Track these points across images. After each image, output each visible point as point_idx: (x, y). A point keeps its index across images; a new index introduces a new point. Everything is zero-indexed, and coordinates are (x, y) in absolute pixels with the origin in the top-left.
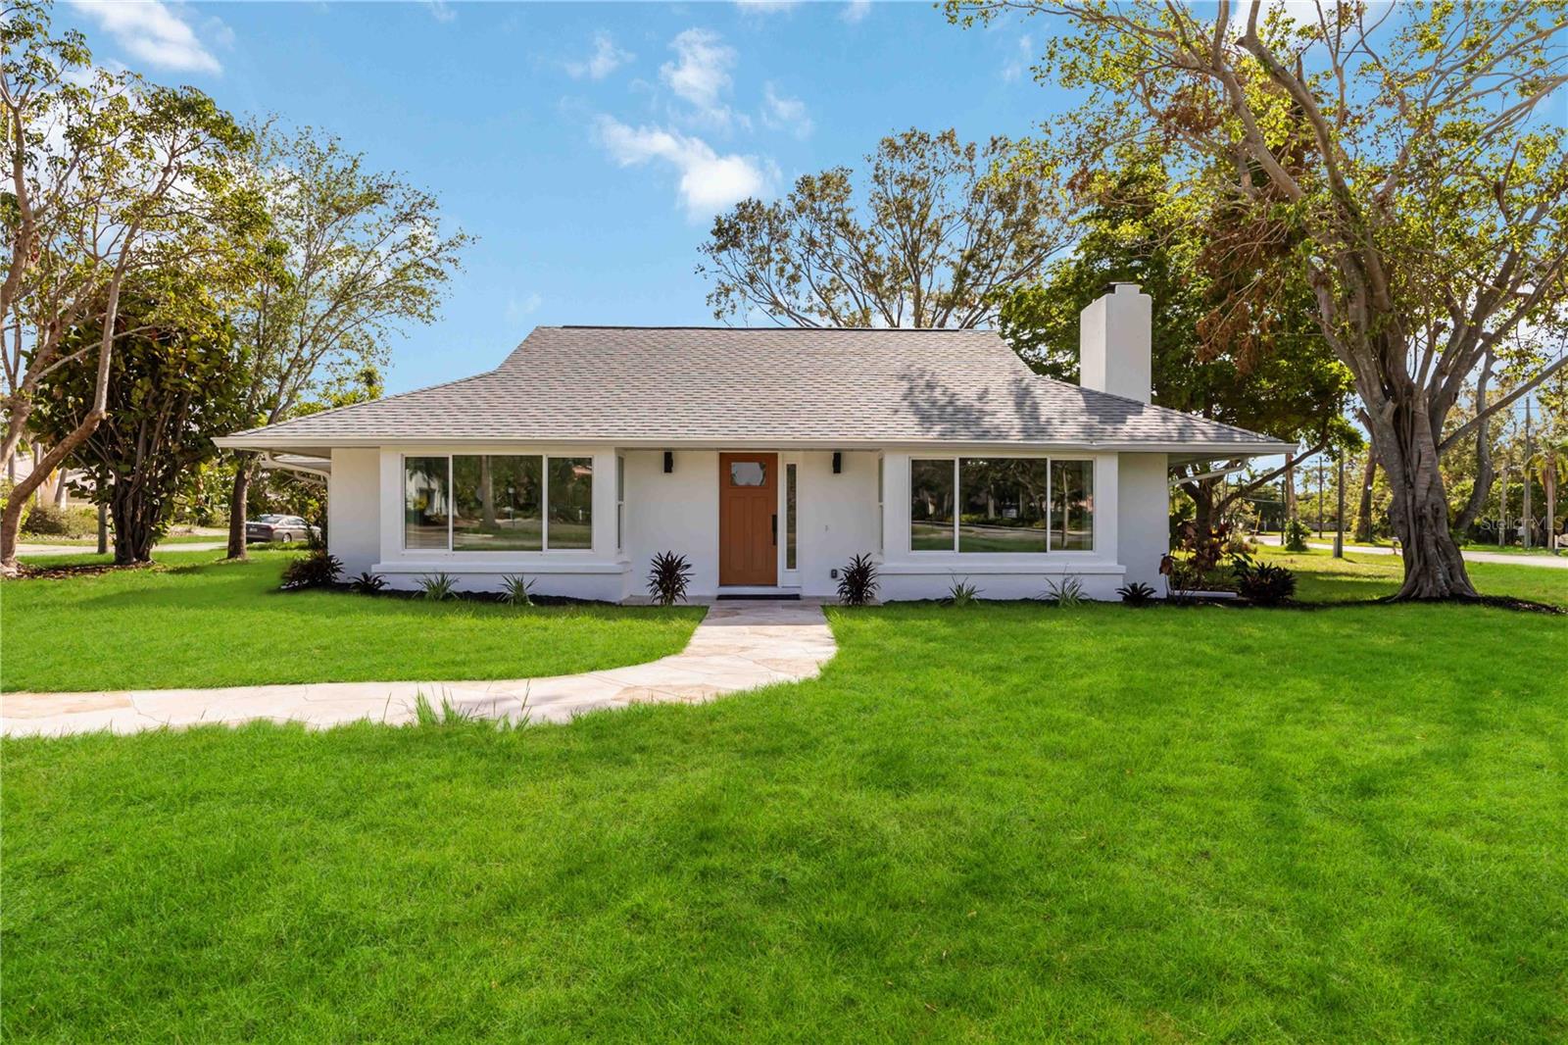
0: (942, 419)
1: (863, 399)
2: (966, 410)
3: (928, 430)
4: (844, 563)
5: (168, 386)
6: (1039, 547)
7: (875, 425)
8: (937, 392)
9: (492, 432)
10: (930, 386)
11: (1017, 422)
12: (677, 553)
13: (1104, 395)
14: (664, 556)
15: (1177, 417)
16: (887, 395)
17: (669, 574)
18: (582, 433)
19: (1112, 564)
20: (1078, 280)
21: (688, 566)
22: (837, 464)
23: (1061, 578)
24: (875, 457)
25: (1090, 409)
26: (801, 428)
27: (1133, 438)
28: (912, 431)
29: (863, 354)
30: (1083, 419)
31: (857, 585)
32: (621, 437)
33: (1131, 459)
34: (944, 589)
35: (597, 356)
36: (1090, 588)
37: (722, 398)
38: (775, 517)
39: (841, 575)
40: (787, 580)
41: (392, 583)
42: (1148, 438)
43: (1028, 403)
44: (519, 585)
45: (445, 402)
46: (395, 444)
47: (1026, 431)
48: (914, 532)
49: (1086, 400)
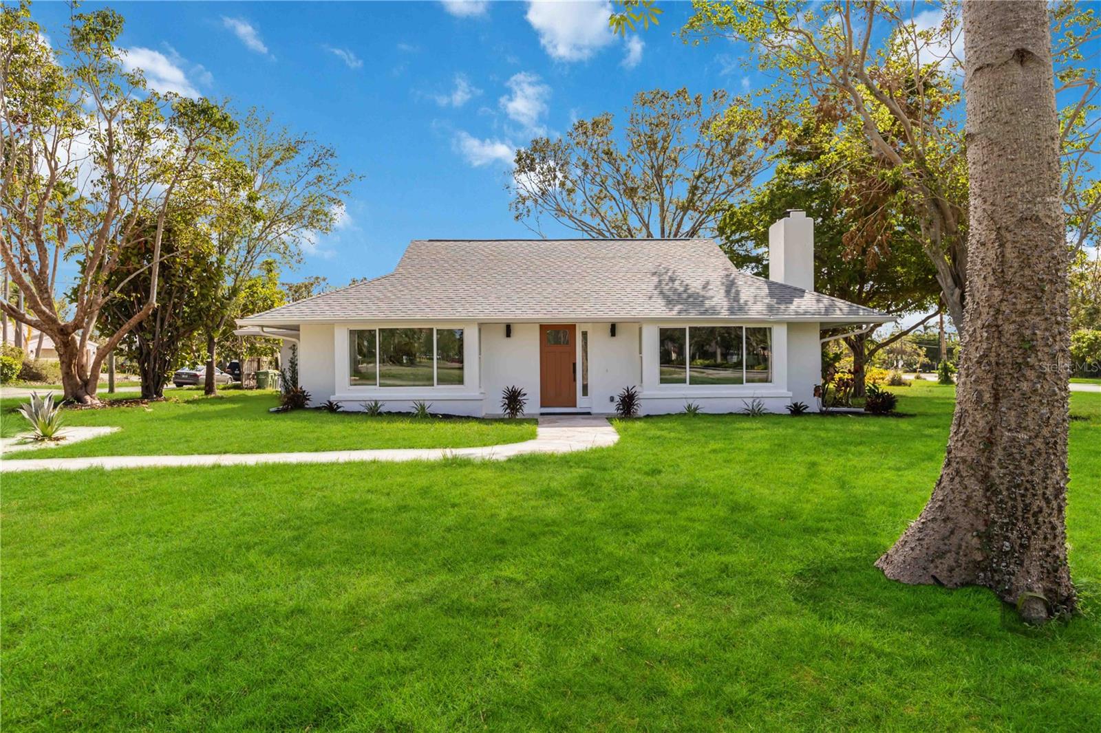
0: (678, 302)
1: (628, 290)
2: (695, 296)
3: (671, 310)
4: (619, 392)
5: (175, 283)
6: (739, 381)
7: (637, 306)
8: (677, 283)
9: (403, 314)
10: (672, 280)
11: (726, 304)
12: (518, 387)
13: (781, 285)
14: (510, 388)
15: (826, 300)
16: (644, 287)
17: (514, 399)
18: (458, 314)
19: (784, 391)
20: (771, 201)
21: (525, 395)
22: (613, 330)
23: (752, 400)
24: (637, 326)
25: (771, 295)
26: (591, 309)
27: (797, 313)
28: (660, 311)
29: (627, 258)
30: (767, 301)
31: (627, 406)
32: (481, 316)
33: (794, 327)
34: (680, 407)
35: (456, 261)
36: (770, 406)
37: (540, 290)
38: (574, 365)
39: (617, 399)
40: (582, 403)
41: (346, 407)
42: (806, 313)
43: (733, 291)
44: (423, 408)
45: (368, 295)
46: (344, 322)
47: (731, 310)
48: (662, 373)
49: (770, 288)
